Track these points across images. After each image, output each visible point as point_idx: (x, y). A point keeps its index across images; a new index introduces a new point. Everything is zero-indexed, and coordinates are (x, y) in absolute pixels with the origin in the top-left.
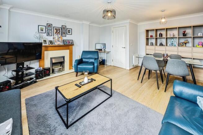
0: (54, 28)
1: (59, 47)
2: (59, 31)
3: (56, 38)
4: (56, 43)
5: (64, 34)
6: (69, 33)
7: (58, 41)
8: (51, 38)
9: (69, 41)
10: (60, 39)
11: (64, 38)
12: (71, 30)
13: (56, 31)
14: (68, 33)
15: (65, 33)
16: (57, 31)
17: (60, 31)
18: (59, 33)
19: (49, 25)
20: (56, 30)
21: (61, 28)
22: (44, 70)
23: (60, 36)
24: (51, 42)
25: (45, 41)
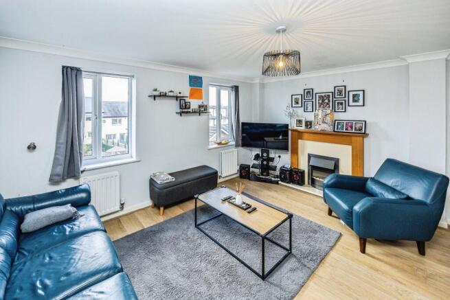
0: (317, 95)
1: (323, 136)
2: (327, 101)
3: (320, 116)
4: (317, 127)
5: (340, 106)
7: (324, 122)
8: (310, 117)
9: (350, 124)
10: (328, 119)
11: (340, 116)
12: (361, 93)
13: (320, 102)
14: (351, 103)
15: (342, 104)
16: (323, 101)
17: (329, 101)
18: (327, 104)
19: (309, 92)
20: (322, 98)
21: (333, 94)
22: (291, 171)
23: (329, 111)
24: (308, 124)
25: (299, 122)
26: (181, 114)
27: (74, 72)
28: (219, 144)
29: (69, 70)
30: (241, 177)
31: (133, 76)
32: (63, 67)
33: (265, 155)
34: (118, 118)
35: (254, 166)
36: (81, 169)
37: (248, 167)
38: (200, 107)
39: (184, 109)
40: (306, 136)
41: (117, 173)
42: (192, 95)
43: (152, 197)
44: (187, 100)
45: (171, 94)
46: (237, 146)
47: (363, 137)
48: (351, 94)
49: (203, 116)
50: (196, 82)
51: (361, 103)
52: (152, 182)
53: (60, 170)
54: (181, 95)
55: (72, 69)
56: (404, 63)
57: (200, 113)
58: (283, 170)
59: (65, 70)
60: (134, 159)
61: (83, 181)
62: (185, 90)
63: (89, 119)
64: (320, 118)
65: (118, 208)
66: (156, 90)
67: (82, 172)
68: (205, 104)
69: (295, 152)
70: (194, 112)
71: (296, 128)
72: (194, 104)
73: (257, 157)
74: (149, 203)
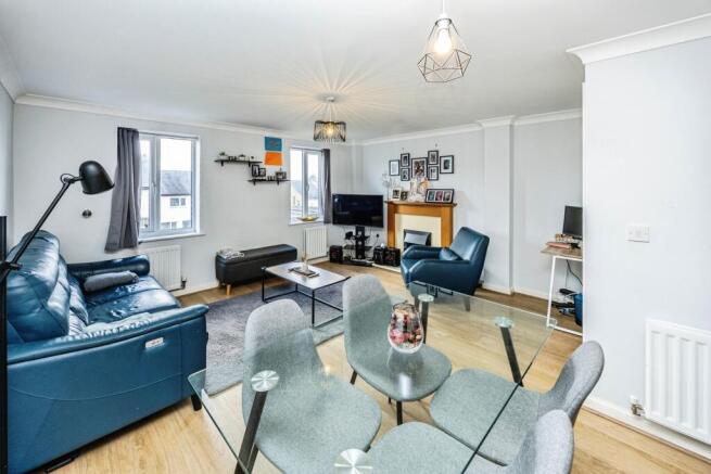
1: (417, 207)
2: (421, 168)
3: (415, 186)
4: (412, 198)
5: (433, 174)
6: (446, 168)
7: (418, 192)
8: (406, 186)
9: (439, 193)
10: (423, 189)
11: (435, 185)
12: (450, 159)
13: (416, 169)
14: (443, 170)
15: (435, 171)
16: (418, 168)
17: (423, 167)
18: (422, 171)
19: (406, 157)
21: (427, 159)
22: (385, 250)
23: (423, 180)
24: (404, 195)
25: (396, 192)
26: (254, 181)
27: (131, 134)
28: (304, 220)
29: (125, 132)
30: (332, 260)
31: (197, 138)
32: (119, 129)
33: (360, 233)
34: (180, 198)
35: (347, 247)
36: (139, 240)
37: (340, 248)
38: (277, 174)
39: (257, 177)
40: (401, 209)
41: (178, 246)
42: (268, 161)
43: (218, 277)
44: (262, 166)
45: (242, 159)
46: (326, 222)
47: (452, 207)
48: (443, 159)
49: (283, 185)
50: (273, 144)
51: (450, 170)
52: (218, 259)
53: (116, 238)
54: (254, 160)
55: (128, 130)
56: (480, 128)
57: (278, 181)
58: (377, 251)
59: (121, 131)
60: (198, 232)
61: (141, 253)
62: (259, 153)
63: (146, 188)
64: (415, 189)
65: (178, 285)
66: (223, 154)
67: (140, 243)
68: (284, 170)
69: (391, 228)
70: (270, 180)
71: (392, 200)
72: (271, 170)
73: (349, 235)
74: (215, 284)
